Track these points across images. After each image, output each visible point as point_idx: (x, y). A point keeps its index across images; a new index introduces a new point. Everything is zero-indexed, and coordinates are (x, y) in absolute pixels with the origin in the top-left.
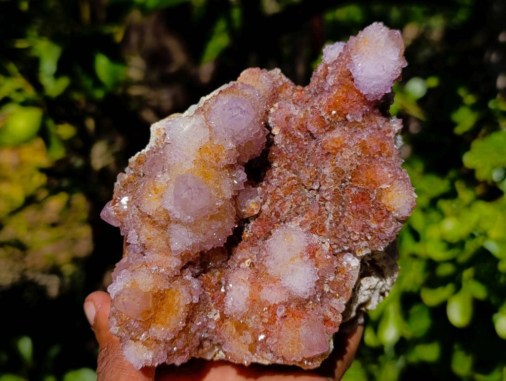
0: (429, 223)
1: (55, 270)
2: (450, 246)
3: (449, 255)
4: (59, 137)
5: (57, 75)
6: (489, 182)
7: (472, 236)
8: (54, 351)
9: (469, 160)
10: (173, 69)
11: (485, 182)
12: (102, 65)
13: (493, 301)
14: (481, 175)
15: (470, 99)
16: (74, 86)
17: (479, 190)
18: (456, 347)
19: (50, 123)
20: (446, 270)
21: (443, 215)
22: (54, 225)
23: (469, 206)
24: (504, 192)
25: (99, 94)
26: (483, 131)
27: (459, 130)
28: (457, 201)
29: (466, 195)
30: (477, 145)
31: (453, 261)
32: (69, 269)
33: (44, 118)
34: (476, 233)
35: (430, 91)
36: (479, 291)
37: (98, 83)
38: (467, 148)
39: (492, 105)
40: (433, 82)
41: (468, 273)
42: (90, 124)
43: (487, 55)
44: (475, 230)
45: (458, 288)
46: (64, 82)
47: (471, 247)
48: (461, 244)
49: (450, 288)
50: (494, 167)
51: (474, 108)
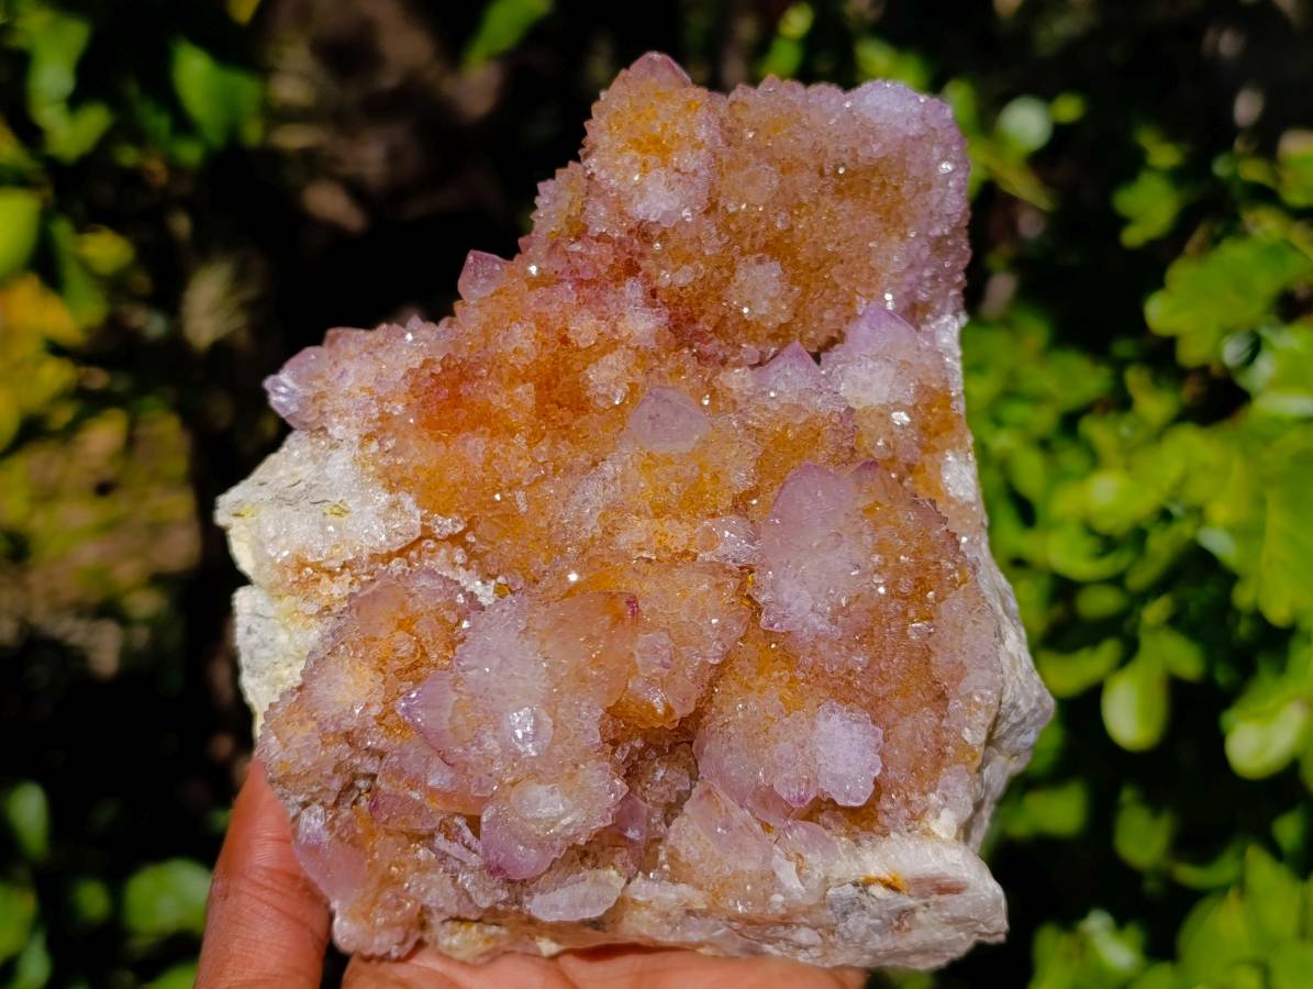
0: (1058, 477)
1: (108, 609)
2: (1108, 544)
3: (1106, 566)
4: (85, 266)
5: (75, 102)
6: (1215, 370)
7: (1165, 516)
8: (105, 814)
9: (1160, 313)
10: (388, 80)
11: (1203, 370)
12: (194, 72)
13: (1223, 676)
14: (1192, 352)
15: (1164, 155)
16: (125, 130)
17: (1190, 391)
18: (1127, 795)
19: (62, 230)
20: (1099, 603)
21: (1094, 460)
22: (104, 489)
23: (1159, 435)
24: (1253, 394)
25: (190, 153)
26: (1198, 237)
27: (1133, 237)
28: (1129, 418)
29: (1154, 405)
30: (1181, 274)
31: (1117, 581)
32: (146, 604)
33: (46, 217)
34: (1176, 510)
35: (1061, 134)
36: (1185, 659)
37: (184, 125)
38: (1157, 282)
39: (1221, 168)
40: (1069, 109)
41: (1155, 612)
42: (182, 225)
43: (1209, 37)
44: (1174, 499)
45: (1130, 651)
46: (95, 120)
47: (1162, 546)
48: (1138, 536)
49: (1109, 650)
50: (1227, 331)
51: (1178, 176)
